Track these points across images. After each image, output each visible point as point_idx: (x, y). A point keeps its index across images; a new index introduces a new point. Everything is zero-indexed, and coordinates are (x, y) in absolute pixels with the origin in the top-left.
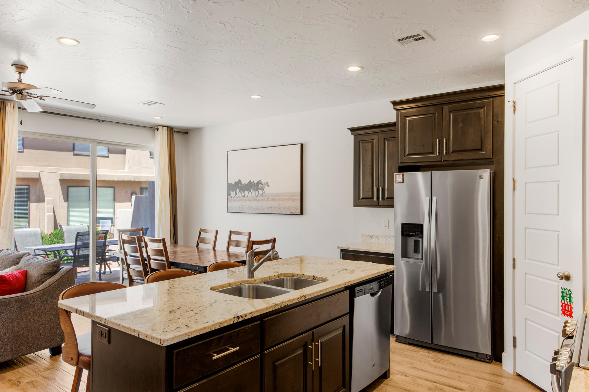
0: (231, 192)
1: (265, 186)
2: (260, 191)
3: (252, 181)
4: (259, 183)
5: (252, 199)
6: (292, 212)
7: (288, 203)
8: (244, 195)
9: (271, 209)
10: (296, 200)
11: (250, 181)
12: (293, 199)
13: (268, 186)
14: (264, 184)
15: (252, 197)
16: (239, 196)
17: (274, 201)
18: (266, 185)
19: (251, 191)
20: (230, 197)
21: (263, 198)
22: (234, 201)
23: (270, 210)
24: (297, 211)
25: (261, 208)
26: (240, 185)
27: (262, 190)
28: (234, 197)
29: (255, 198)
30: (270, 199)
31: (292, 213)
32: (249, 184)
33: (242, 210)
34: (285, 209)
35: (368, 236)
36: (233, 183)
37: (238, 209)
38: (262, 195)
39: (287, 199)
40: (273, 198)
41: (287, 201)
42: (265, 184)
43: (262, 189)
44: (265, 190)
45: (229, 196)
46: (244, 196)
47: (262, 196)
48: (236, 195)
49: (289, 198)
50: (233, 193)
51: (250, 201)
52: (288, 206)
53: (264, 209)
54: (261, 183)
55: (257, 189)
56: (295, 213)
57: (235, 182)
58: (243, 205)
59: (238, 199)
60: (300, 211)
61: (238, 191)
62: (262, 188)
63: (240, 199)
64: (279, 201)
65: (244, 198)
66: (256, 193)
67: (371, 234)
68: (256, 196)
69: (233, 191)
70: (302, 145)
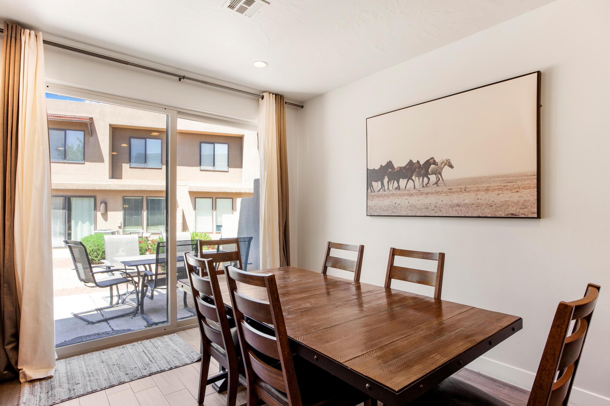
2: (433, 178)
4: (428, 163)
5: (414, 191)
6: (512, 212)
7: (501, 195)
8: (399, 185)
9: (457, 208)
10: (524, 188)
11: (411, 161)
12: (516, 187)
13: (451, 166)
14: (442, 164)
15: (415, 188)
16: (388, 188)
17: (466, 194)
18: (446, 164)
20: (372, 192)
21: (438, 189)
22: (379, 197)
23: (456, 210)
24: (525, 210)
25: (435, 207)
26: (390, 170)
27: (436, 174)
28: (379, 190)
29: (422, 189)
30: (454, 190)
31: (512, 214)
32: (408, 167)
33: (394, 212)
34: (493, 207)
36: (377, 168)
37: (388, 211)
38: (437, 183)
39: (497, 187)
40: (463, 187)
41: (498, 192)
42: (444, 164)
43: (438, 173)
45: (369, 190)
46: (398, 188)
47: (438, 186)
48: (382, 187)
49: (504, 185)
50: (377, 185)
51: (411, 195)
52: (502, 202)
53: (442, 209)
54: (435, 163)
55: (426, 174)
56: (522, 214)
57: (381, 166)
58: (396, 204)
59: (386, 193)
60: (535, 210)
62: (437, 171)
63: (391, 193)
64: (478, 193)
65: (397, 192)
66: (423, 181)
68: (423, 187)
69: (378, 181)
70: (539, 73)
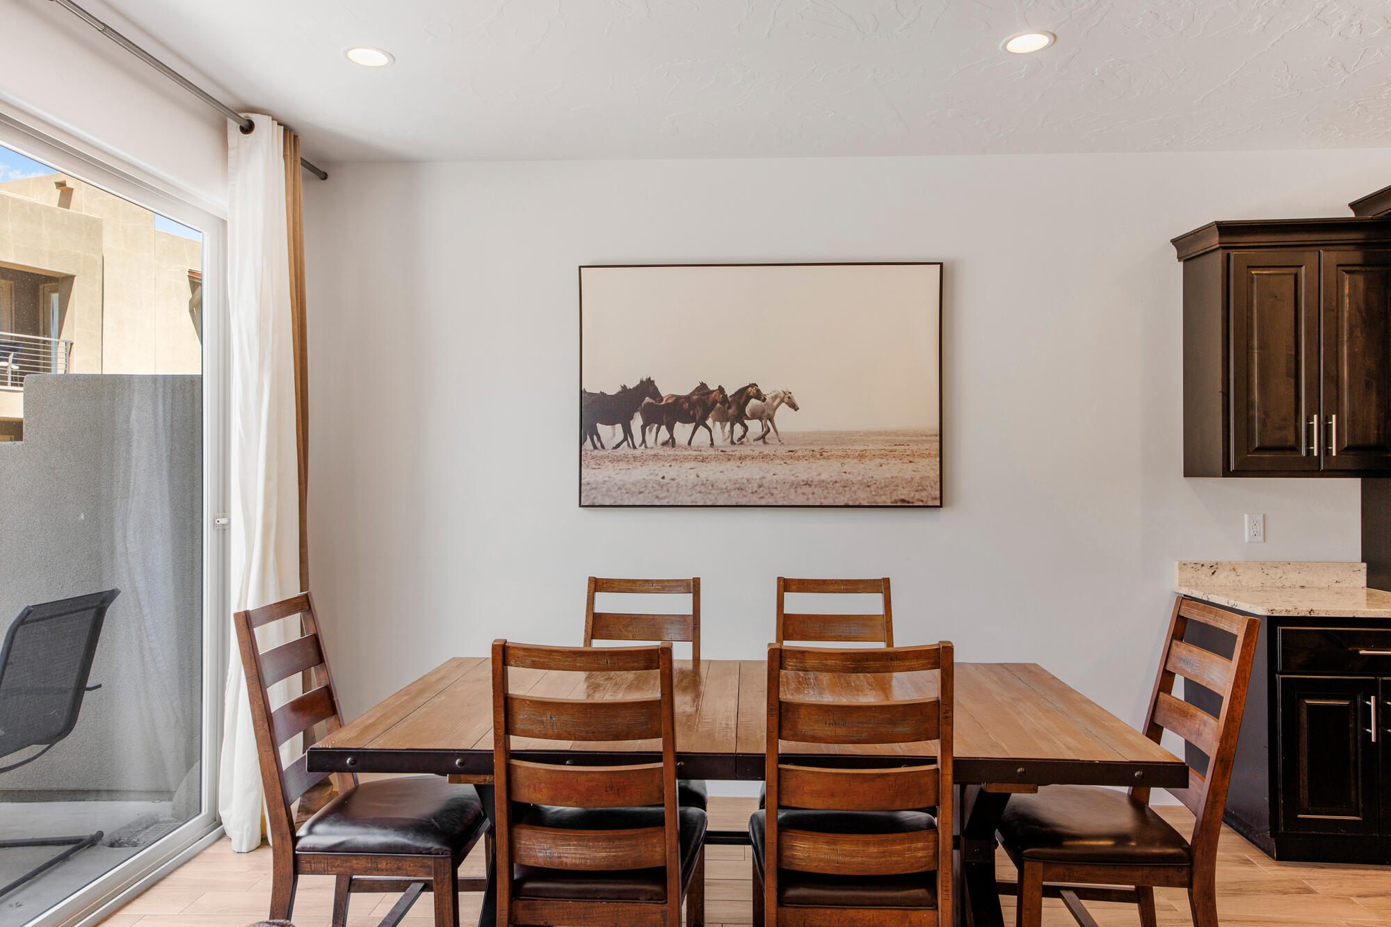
0: (603, 429)
1: (776, 403)
2: (755, 427)
3: (713, 387)
4: (744, 395)
5: (712, 452)
6: (903, 497)
7: (884, 467)
8: (672, 437)
9: (806, 489)
10: (922, 456)
11: (703, 386)
12: (908, 453)
13: (794, 406)
14: (774, 398)
15: (712, 444)
16: (644, 441)
17: (822, 462)
18: (782, 401)
19: (709, 422)
20: (595, 447)
21: (766, 450)
22: (617, 460)
23: (803, 494)
24: (924, 494)
25: (760, 486)
26: (647, 399)
27: (761, 419)
28: (618, 446)
29: (729, 449)
30: (799, 453)
31: (903, 501)
32: (695, 397)
33: (657, 497)
34: (872, 488)
35: (1203, 565)
37: (641, 493)
38: (763, 437)
39: (878, 452)
40: (817, 448)
41: (879, 461)
42: (778, 400)
43: (765, 416)
44: (775, 419)
45: (588, 443)
46: (671, 442)
47: (764, 443)
48: (625, 439)
49: (890, 448)
50: (610, 433)
51: (704, 460)
52: (887, 478)
53: (775, 491)
54: (759, 395)
55: (740, 417)
56: (918, 500)
57: (624, 387)
58: (663, 478)
59: (637, 452)
60: (938, 493)
61: (637, 422)
62: (763, 411)
63: (650, 452)
64: (845, 461)
65: (669, 451)
66: (732, 431)
67: (1213, 560)
68: (733, 443)
69: (613, 424)
70: (942, 267)
